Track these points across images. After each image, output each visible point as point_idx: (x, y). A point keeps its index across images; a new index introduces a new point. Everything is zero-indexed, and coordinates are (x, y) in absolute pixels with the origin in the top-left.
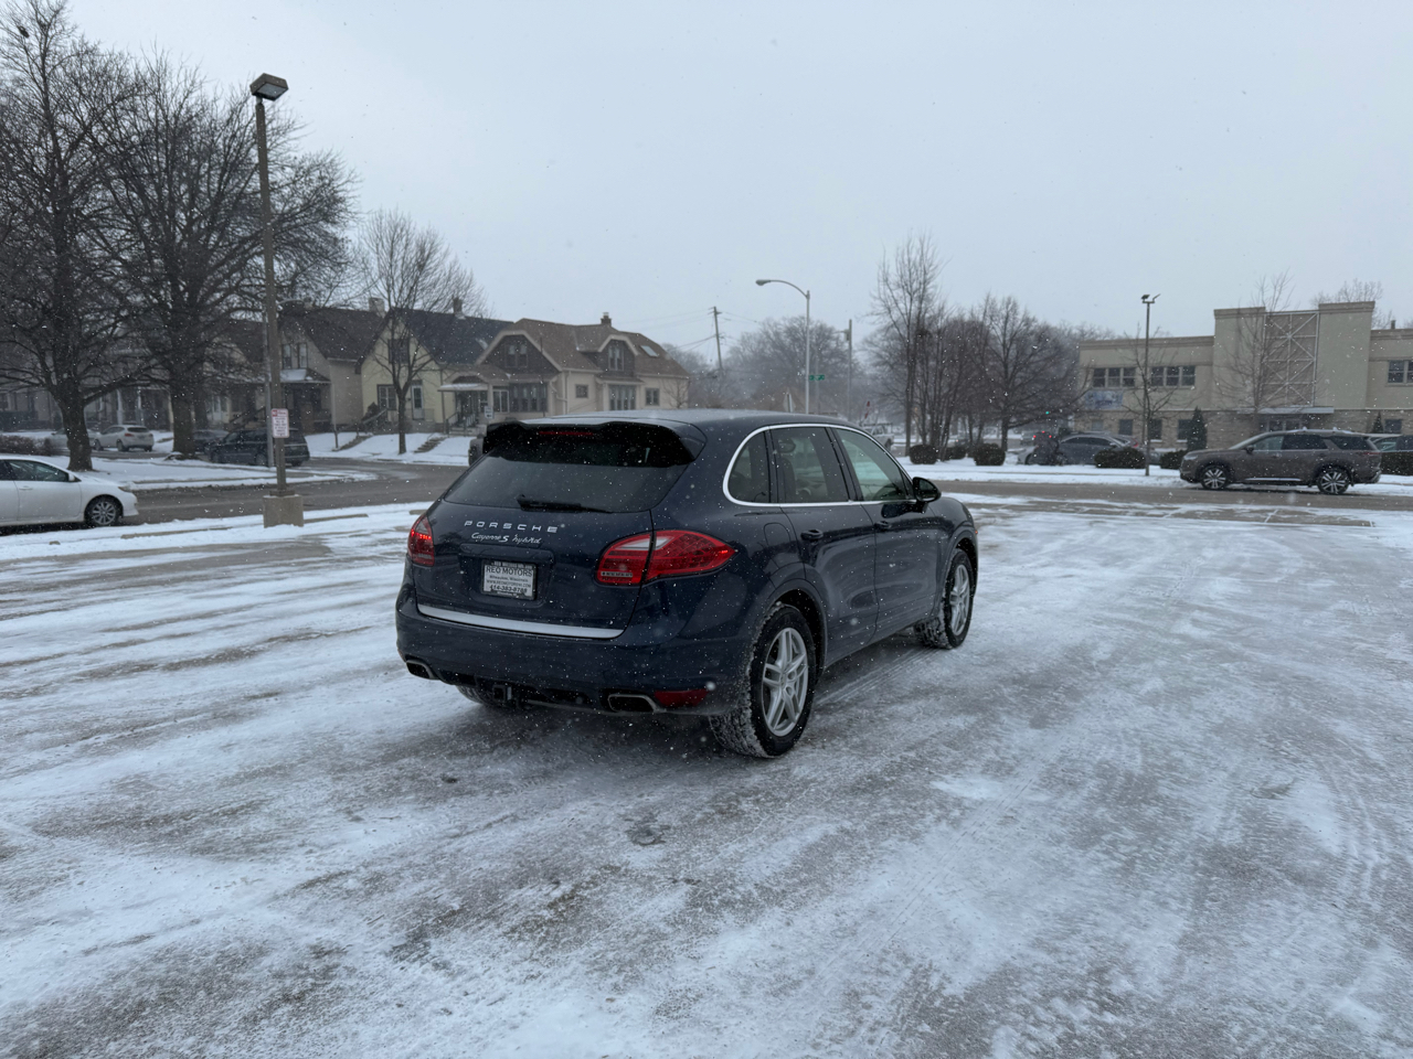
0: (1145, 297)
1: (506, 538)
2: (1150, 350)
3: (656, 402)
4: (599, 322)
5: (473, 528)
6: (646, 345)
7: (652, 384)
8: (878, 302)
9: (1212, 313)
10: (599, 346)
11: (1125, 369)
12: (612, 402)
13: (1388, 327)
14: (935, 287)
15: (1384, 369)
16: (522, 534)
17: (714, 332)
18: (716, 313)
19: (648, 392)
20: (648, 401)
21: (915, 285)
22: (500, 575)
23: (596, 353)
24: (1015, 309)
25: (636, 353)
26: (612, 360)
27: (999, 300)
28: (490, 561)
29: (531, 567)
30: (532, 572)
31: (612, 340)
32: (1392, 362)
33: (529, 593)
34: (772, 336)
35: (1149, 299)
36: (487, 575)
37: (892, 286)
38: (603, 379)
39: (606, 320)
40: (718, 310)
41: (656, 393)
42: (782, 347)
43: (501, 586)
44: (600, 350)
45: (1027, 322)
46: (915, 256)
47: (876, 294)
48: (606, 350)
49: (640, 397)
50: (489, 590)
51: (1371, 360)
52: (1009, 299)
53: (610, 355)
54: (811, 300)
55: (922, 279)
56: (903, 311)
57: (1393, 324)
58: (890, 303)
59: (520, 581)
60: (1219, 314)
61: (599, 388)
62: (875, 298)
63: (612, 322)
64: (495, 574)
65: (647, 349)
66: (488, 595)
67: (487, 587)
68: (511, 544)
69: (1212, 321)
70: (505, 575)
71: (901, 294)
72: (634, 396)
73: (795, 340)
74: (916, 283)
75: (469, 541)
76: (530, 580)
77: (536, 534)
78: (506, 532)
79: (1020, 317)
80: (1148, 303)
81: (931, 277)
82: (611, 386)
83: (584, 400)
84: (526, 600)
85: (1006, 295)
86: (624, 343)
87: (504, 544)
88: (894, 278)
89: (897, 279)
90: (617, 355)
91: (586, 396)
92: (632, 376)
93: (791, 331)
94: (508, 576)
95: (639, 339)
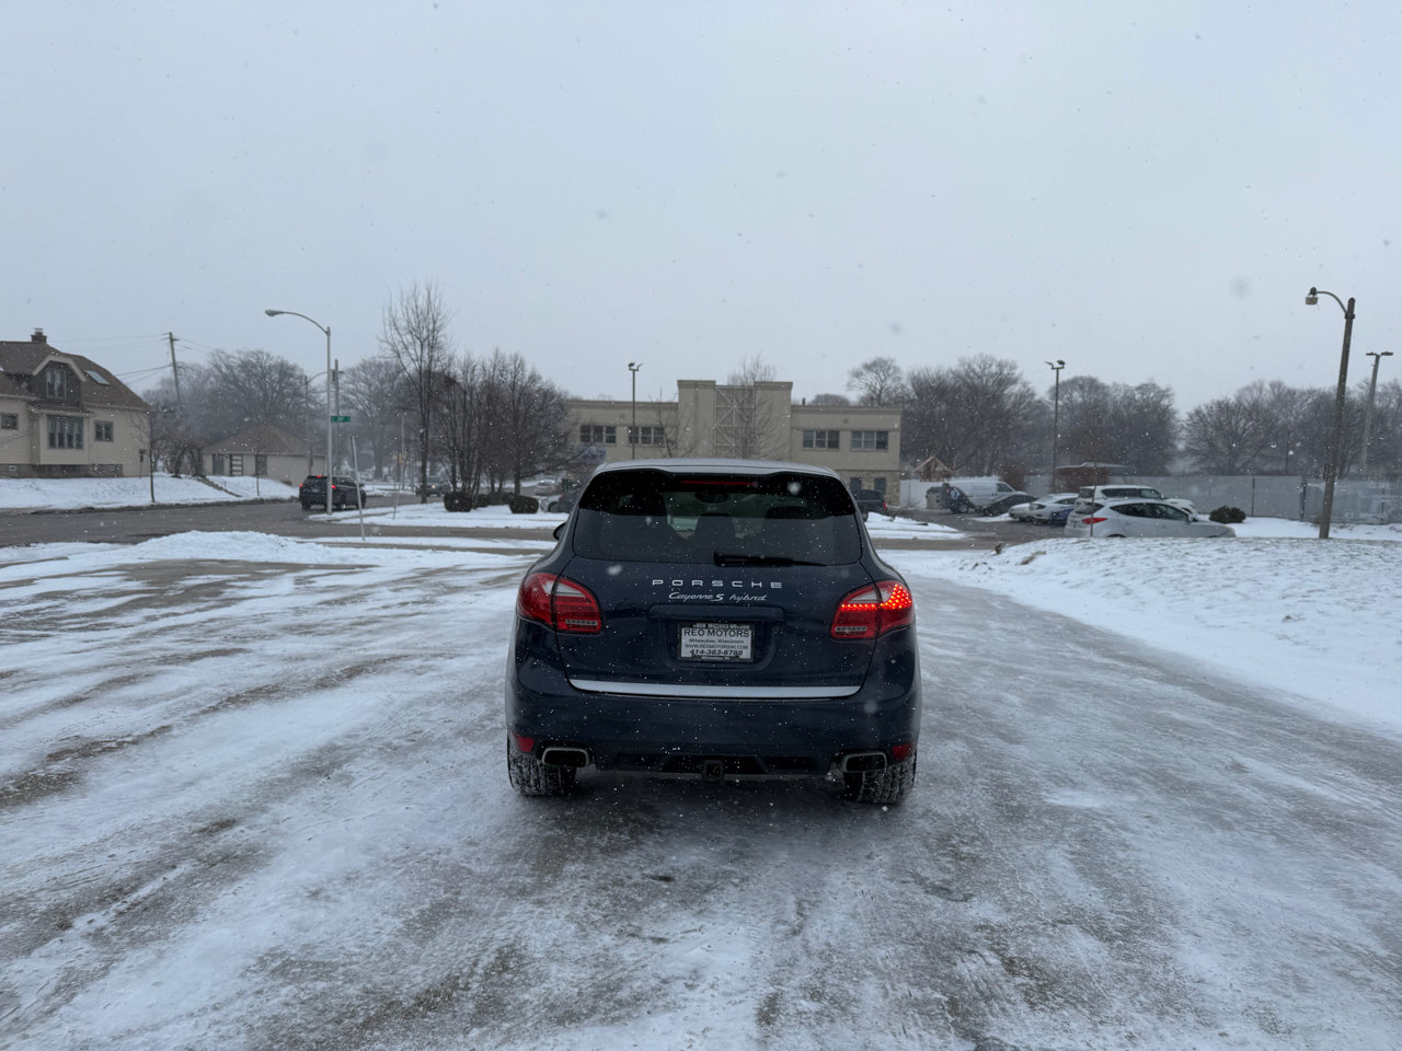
0: (631, 365)
1: (720, 597)
2: (637, 412)
3: (109, 437)
4: (29, 339)
5: (666, 588)
6: (90, 369)
7: (103, 416)
8: (385, 345)
9: (676, 384)
10: (34, 368)
11: (608, 427)
12: (52, 437)
13: (801, 403)
14: (445, 336)
15: (800, 436)
16: (739, 592)
17: (171, 361)
18: (172, 340)
19: (98, 426)
20: (99, 436)
21: (425, 333)
22: (705, 638)
23: (29, 377)
24: (522, 365)
25: (83, 378)
26: (51, 386)
27: (508, 352)
28: (690, 623)
29: (748, 627)
30: (750, 632)
31: (51, 362)
32: (805, 431)
33: (746, 654)
34: (224, 369)
35: (635, 367)
36: (685, 639)
37: (402, 332)
38: (40, 407)
39: (39, 338)
40: (175, 336)
41: (109, 427)
42: (236, 381)
43: (706, 650)
44: (35, 373)
45: (534, 378)
46: (422, 303)
47: (382, 337)
48: (43, 372)
49: (89, 432)
50: (690, 655)
51: (792, 428)
52: (516, 356)
53: (49, 380)
54: (331, 337)
55: (431, 327)
56: (414, 357)
57: (804, 400)
58: (400, 347)
59: (738, 643)
60: (682, 384)
61: (33, 418)
62: (382, 341)
63: (48, 340)
64: (698, 637)
65: (93, 374)
66: (687, 660)
67: (686, 653)
68: (726, 603)
69: (676, 389)
70: (711, 638)
71: (410, 339)
72: (81, 429)
73: (250, 374)
74: (426, 332)
75: (666, 603)
76: (747, 641)
77: (757, 591)
78: (717, 590)
79: (528, 374)
80: (634, 371)
81: (440, 326)
82: (50, 417)
83: (10, 433)
84: (744, 662)
85: (513, 353)
86: (66, 365)
87: (716, 604)
88: (402, 324)
89: (405, 324)
90: (58, 382)
91: (14, 426)
92: (78, 405)
93: (245, 366)
94: (715, 638)
95: (83, 362)
